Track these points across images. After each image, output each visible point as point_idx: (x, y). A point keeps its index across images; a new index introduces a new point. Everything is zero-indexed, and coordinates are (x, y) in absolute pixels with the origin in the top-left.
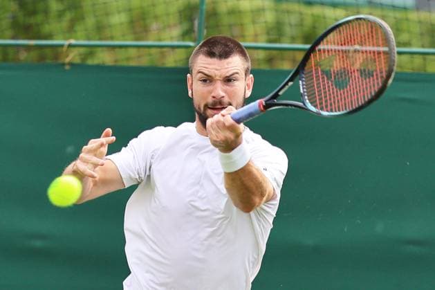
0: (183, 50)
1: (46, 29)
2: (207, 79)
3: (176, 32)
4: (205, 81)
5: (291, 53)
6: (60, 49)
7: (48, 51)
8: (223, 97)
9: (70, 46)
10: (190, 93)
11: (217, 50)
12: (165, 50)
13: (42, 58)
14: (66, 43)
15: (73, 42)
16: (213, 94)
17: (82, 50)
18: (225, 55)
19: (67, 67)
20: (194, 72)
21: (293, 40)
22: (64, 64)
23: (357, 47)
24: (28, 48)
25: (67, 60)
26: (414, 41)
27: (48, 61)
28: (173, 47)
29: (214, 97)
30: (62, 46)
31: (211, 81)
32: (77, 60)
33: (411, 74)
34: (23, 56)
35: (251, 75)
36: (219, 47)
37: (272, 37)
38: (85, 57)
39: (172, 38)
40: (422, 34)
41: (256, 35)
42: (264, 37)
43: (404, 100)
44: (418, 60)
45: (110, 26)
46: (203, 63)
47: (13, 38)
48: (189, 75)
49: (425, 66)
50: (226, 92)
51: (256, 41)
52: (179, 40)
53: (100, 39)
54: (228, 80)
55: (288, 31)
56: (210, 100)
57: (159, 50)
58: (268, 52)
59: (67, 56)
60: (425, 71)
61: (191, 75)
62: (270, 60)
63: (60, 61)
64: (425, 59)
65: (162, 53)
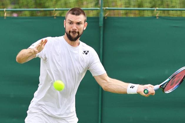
0: (95, 11)
1: (47, 4)
2: (71, 23)
3: (93, 4)
4: (70, 23)
5: (134, 11)
6: (52, 11)
7: (47, 12)
8: (76, 29)
9: (56, 10)
10: (65, 26)
11: (75, 12)
12: (89, 11)
13: (46, 15)
14: (55, 9)
15: (57, 9)
16: (73, 28)
17: (60, 11)
18: (78, 14)
19: (55, 18)
20: (67, 20)
21: (134, 6)
22: (54, 17)
23: (157, 8)
24: (41, 11)
25: (55, 15)
26: (177, 6)
27: (48, 16)
28: (92, 10)
29: (73, 29)
30: (53, 10)
31: (72, 23)
32: (58, 15)
33: (177, 18)
34: (39, 14)
35: (86, 23)
36: (76, 11)
37: (127, 6)
38: (61, 14)
39: (92, 7)
40: (180, 3)
41: (121, 5)
42: (124, 6)
43: (175, 27)
44: (179, 13)
45: (70, 3)
46: (70, 17)
47: (35, 8)
48: (65, 20)
49: (181, 15)
50: (77, 28)
51: (121, 7)
52: (94, 7)
53: (66, 8)
54: (79, 23)
55: (132, 3)
56: (71, 30)
57: (87, 11)
58: (125, 11)
59: (55, 14)
60: (182, 16)
61: (66, 20)
62: (126, 14)
63: (52, 16)
64: (181, 12)
65: (88, 12)
